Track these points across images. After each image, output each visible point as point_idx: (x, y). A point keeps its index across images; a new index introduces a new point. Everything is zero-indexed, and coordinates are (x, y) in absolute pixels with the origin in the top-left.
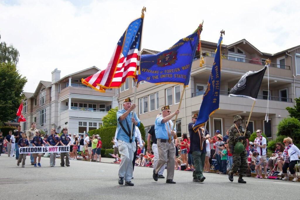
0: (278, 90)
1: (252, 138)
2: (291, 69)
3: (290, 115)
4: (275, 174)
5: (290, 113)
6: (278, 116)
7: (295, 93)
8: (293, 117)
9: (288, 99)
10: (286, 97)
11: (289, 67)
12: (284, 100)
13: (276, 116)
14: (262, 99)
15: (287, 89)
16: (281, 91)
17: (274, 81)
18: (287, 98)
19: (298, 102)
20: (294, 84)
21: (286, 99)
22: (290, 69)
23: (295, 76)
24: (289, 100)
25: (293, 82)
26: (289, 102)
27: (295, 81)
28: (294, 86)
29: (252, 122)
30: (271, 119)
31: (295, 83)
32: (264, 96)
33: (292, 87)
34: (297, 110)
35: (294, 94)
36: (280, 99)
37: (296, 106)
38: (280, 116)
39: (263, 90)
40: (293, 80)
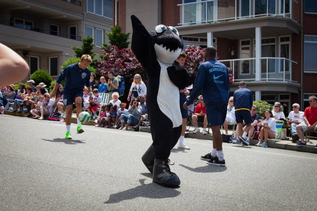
0: (67, 26)
1: (35, 76)
2: (82, 4)
3: (76, 56)
4: (55, 116)
5: (76, 53)
6: (66, 54)
7: (84, 31)
8: (79, 58)
9: (78, 37)
10: (75, 35)
11: (79, 3)
12: (73, 37)
13: (64, 54)
14: (49, 34)
15: (76, 26)
16: (70, 28)
17: (63, 16)
18: (77, 35)
19: (85, 42)
20: (84, 22)
21: (75, 37)
22: (80, 5)
23: (85, 14)
24: (78, 39)
25: (83, 20)
26: (78, 40)
27: (85, 19)
28: (84, 23)
29: (37, 58)
30: (58, 56)
31: (85, 20)
32: (51, 31)
33: (82, 25)
34: (83, 51)
35: (83, 33)
36: (69, 36)
37: (83, 47)
38: (67, 54)
39: (51, 24)
40: (84, 17)
